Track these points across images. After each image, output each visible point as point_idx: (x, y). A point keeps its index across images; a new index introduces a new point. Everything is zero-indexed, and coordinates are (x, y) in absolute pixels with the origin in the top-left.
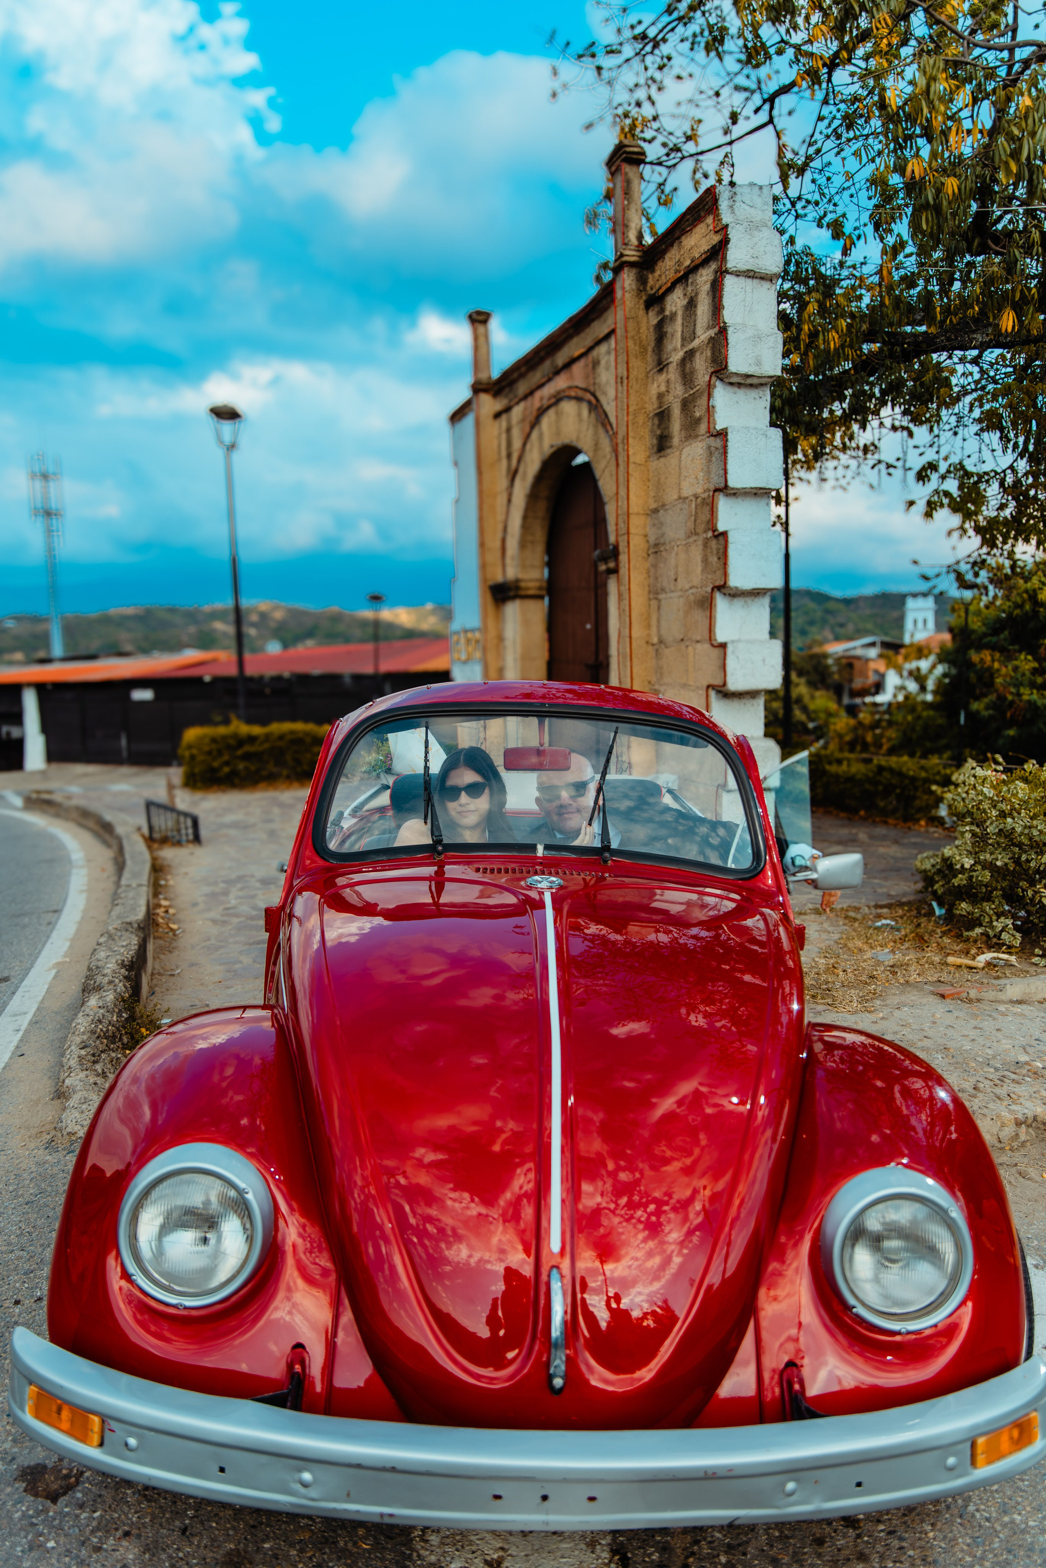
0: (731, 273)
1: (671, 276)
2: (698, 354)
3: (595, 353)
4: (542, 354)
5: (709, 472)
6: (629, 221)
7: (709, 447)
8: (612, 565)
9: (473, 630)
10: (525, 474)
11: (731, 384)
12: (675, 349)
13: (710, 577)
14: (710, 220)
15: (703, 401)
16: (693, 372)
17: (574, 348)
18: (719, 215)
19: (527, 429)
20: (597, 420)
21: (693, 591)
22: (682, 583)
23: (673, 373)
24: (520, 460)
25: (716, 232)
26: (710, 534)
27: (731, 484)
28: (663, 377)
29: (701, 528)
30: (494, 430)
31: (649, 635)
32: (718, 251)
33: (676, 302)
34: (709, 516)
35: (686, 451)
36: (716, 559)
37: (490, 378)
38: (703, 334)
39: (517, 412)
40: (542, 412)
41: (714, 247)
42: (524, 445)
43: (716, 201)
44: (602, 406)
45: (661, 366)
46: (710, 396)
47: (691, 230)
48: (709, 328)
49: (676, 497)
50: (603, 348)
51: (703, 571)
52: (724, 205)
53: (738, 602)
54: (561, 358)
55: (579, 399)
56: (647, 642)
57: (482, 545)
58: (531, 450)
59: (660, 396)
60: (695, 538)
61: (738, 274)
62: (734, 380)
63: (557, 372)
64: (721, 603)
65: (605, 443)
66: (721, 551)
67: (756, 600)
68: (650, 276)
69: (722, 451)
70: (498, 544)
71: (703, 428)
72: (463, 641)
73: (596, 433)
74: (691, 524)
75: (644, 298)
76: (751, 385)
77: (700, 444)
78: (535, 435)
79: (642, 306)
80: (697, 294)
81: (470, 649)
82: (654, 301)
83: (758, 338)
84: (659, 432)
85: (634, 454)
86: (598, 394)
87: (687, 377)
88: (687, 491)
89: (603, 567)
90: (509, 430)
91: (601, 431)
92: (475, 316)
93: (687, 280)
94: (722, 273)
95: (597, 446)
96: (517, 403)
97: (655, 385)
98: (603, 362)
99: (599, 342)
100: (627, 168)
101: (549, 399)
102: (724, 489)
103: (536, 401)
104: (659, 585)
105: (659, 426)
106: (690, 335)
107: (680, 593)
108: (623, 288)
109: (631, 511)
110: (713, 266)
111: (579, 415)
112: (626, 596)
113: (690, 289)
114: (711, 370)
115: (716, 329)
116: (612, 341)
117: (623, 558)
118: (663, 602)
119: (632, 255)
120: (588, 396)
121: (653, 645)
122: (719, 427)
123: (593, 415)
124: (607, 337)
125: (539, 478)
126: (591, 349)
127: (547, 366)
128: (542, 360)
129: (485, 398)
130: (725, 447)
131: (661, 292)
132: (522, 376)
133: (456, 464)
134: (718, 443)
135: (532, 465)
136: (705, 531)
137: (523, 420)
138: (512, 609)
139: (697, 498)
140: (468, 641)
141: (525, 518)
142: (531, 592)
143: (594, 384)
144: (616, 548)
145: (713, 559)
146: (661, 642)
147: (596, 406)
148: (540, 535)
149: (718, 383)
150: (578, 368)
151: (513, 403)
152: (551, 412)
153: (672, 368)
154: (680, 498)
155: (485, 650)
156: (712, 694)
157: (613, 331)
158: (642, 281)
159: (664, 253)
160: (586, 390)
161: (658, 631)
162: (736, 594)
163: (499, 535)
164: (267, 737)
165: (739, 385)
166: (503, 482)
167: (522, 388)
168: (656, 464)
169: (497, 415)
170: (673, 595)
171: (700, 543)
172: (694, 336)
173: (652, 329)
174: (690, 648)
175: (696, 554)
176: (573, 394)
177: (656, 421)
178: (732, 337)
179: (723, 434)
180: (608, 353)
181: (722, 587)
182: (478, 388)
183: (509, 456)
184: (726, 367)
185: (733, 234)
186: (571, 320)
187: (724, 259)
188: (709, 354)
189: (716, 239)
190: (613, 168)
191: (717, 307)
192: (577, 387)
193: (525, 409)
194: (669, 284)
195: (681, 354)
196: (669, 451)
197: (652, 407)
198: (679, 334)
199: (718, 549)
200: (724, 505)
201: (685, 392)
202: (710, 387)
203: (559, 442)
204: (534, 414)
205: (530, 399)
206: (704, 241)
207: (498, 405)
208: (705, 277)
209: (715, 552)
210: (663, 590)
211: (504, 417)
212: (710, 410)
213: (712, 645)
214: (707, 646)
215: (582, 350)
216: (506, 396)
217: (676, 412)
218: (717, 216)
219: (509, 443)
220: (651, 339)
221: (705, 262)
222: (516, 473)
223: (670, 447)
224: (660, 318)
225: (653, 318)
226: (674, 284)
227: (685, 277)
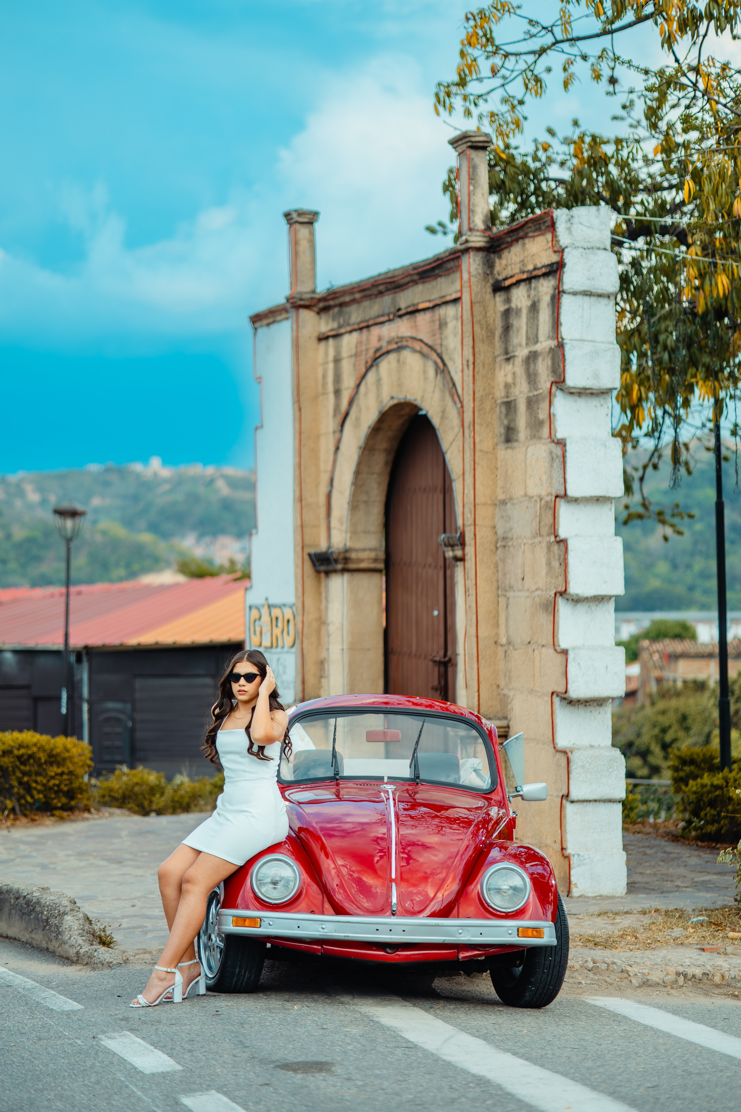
0: (569, 293)
1: (517, 273)
2: (540, 359)
3: (442, 311)
4: (382, 288)
5: (551, 477)
6: (474, 206)
7: (551, 453)
8: (459, 553)
9: (280, 607)
10: (358, 419)
11: (571, 394)
12: (521, 345)
13: (553, 581)
14: (549, 236)
15: (545, 406)
16: (536, 374)
17: (418, 296)
18: (556, 236)
19: (362, 369)
20: (444, 385)
21: (538, 593)
22: (528, 582)
23: (518, 367)
24: (351, 402)
25: (555, 252)
26: (552, 539)
27: (570, 493)
28: (509, 368)
29: (545, 530)
30: (318, 356)
31: (497, 635)
32: (557, 269)
33: (520, 298)
34: (552, 520)
35: (531, 449)
36: (558, 564)
37: (314, 292)
38: (545, 341)
39: (349, 343)
40: (380, 354)
41: (552, 265)
42: (358, 386)
43: (554, 221)
44: (449, 373)
45: (508, 356)
46: (551, 402)
47: (534, 237)
48: (549, 337)
49: (522, 493)
50: (449, 311)
51: (547, 574)
52: (561, 227)
53: (582, 608)
55: (423, 355)
56: (496, 643)
57: (300, 499)
58: (366, 394)
59: (507, 386)
60: (539, 539)
61: (575, 294)
62: (574, 391)
63: (399, 314)
64: (563, 608)
65: (453, 412)
66: (562, 557)
67: (601, 605)
68: (497, 261)
69: (562, 459)
71: (545, 431)
72: (266, 618)
73: (443, 399)
74: (535, 524)
75: (491, 281)
76: (592, 394)
77: (544, 447)
78: (371, 378)
79: (489, 290)
80: (539, 301)
81: (277, 631)
82: (500, 288)
83: (596, 353)
84: (506, 422)
85: (481, 441)
86: (445, 358)
87: (532, 378)
88: (533, 491)
89: (449, 554)
90: (337, 361)
92: (295, 215)
93: (530, 283)
94: (560, 289)
95: (443, 414)
96: (351, 332)
97: (502, 373)
98: (448, 327)
99: (446, 303)
100: (472, 154)
101: (389, 342)
102: (565, 496)
103: (373, 338)
104: (507, 582)
105: (507, 415)
106: (533, 338)
107: (526, 594)
108: (469, 273)
109: (477, 501)
110: (553, 282)
111: (425, 372)
112: (472, 591)
113: (533, 293)
114: (552, 379)
115: (556, 342)
117: (469, 550)
118: (511, 600)
119: (478, 240)
120: (434, 356)
121: (502, 645)
122: (559, 435)
123: (440, 379)
124: (453, 301)
125: (376, 429)
126: (436, 306)
127: (387, 303)
128: (381, 293)
129: (307, 316)
130: (564, 457)
131: (507, 283)
132: (355, 302)
134: (558, 451)
135: (369, 412)
136: (549, 535)
137: (356, 355)
138: (338, 586)
139: (541, 500)
140: (274, 621)
141: (357, 473)
142: (363, 565)
143: (441, 345)
144: (463, 535)
145: (556, 564)
146: (509, 643)
147: (443, 369)
149: (559, 393)
150: (422, 319)
151: (343, 330)
152: (392, 357)
153: (519, 361)
154: (526, 495)
155: (300, 637)
156: (556, 700)
157: (458, 300)
158: (490, 265)
159: (510, 245)
160: (432, 348)
161: (507, 631)
162: (577, 600)
163: (323, 489)
165: (579, 395)
166: (329, 424)
167: (356, 316)
168: (503, 453)
169: (323, 338)
170: (520, 594)
171: (544, 545)
172: (536, 341)
173: (499, 315)
174: (536, 652)
175: (541, 556)
176: (417, 346)
177: (504, 410)
178: (570, 353)
179: (562, 443)
180: (455, 319)
181: (563, 593)
182: (295, 300)
183: (337, 392)
184: (564, 381)
185: (569, 258)
186: (415, 267)
187: (560, 280)
188: (550, 363)
189: (555, 258)
190: (460, 149)
191: (556, 322)
192: (421, 341)
193: (359, 343)
194: (513, 280)
195: (525, 352)
196: (515, 444)
197: (500, 394)
198: (524, 331)
199: (560, 556)
200: (564, 510)
201: (530, 391)
202: (551, 396)
203: (401, 397)
204: (371, 353)
205: (365, 334)
206: (544, 254)
207: (324, 326)
208: (545, 289)
209: (557, 557)
210: (511, 587)
211: (331, 343)
212: (551, 417)
213: (555, 650)
214: (551, 651)
215: (428, 303)
216: (334, 319)
217: (522, 407)
218: (554, 236)
219: (338, 378)
220: (499, 325)
221: (545, 275)
222: (347, 415)
223: (517, 441)
224: (506, 307)
225: (499, 303)
226: (518, 282)
227: (529, 280)
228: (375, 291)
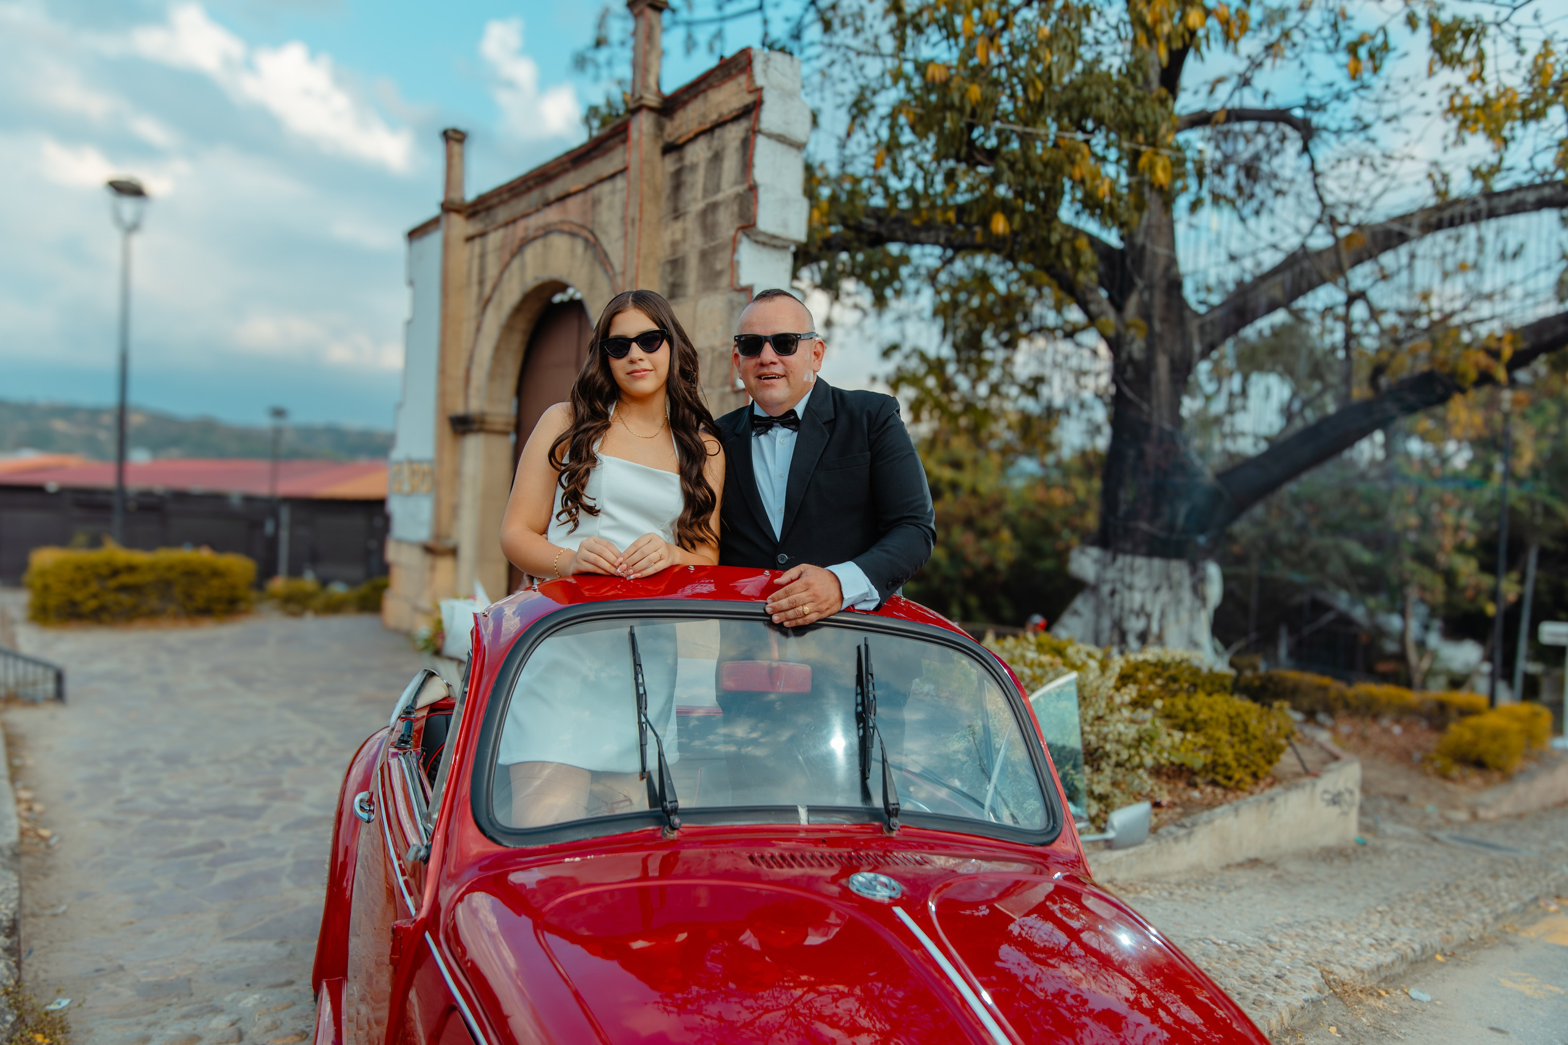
0: (763, 134)
1: (695, 127)
2: (722, 208)
3: (596, 191)
4: (531, 183)
6: (649, 65)
7: (731, 302)
9: (420, 462)
10: (500, 303)
11: (757, 242)
12: (695, 200)
14: (742, 79)
15: (725, 255)
16: (715, 225)
17: (571, 181)
18: (753, 75)
19: (507, 257)
20: (594, 259)
23: (691, 222)
24: (495, 287)
25: (750, 92)
26: (728, 389)
28: (678, 226)
29: (717, 382)
30: (464, 254)
32: (751, 110)
33: (698, 153)
35: (701, 303)
37: (463, 199)
38: (729, 188)
39: (495, 238)
40: (525, 242)
41: (745, 106)
42: (502, 273)
43: (750, 62)
44: (601, 246)
45: (677, 214)
46: (734, 250)
47: (720, 85)
48: (736, 183)
50: (606, 187)
52: (758, 67)
54: (553, 190)
55: (573, 235)
57: (442, 371)
58: (509, 280)
59: (674, 244)
61: (770, 136)
62: (761, 238)
63: (548, 204)
65: (602, 283)
68: (669, 123)
70: (460, 373)
71: (725, 281)
72: (406, 471)
73: (592, 272)
75: (661, 144)
76: (775, 247)
77: (720, 298)
78: (515, 264)
79: (659, 152)
80: (723, 149)
81: (416, 481)
82: (671, 148)
83: (786, 202)
84: (670, 280)
86: (598, 233)
87: (708, 229)
90: (483, 256)
91: (599, 273)
92: (451, 134)
93: (713, 133)
94: (754, 131)
95: (592, 285)
96: (496, 229)
97: (669, 232)
98: (606, 201)
99: (601, 181)
100: (650, 13)
101: (537, 229)
103: (520, 229)
105: (672, 273)
106: (712, 189)
108: (640, 131)
110: (744, 124)
111: (572, 251)
113: (715, 143)
114: (737, 225)
115: (745, 186)
116: (620, 183)
119: (651, 100)
120: (585, 233)
122: (743, 281)
123: (590, 253)
124: (612, 177)
125: (518, 310)
126: (590, 186)
127: (535, 196)
128: (529, 189)
129: (457, 221)
131: (680, 141)
132: (503, 202)
133: (411, 283)
134: (742, 298)
135: (511, 294)
136: (723, 385)
137: (502, 248)
138: (474, 444)
139: (714, 351)
140: (413, 473)
141: (497, 349)
142: (498, 427)
143: (593, 222)
147: (593, 245)
148: (512, 367)
149: (744, 239)
150: (572, 203)
151: (489, 228)
152: (538, 245)
153: (690, 217)
155: (436, 485)
157: (623, 171)
158: (660, 128)
159: (686, 104)
160: (583, 227)
163: (463, 364)
164: (152, 567)
165: (764, 244)
166: (471, 309)
167: (502, 214)
169: (470, 239)
172: (718, 189)
173: (668, 176)
176: (566, 228)
177: (668, 268)
178: (763, 196)
179: (748, 290)
180: (613, 192)
182: (447, 208)
183: (481, 283)
184: (754, 225)
185: (769, 97)
187: (757, 119)
188: (734, 209)
189: (749, 99)
190: (636, 11)
191: (747, 165)
192: (571, 222)
193: (505, 237)
194: (690, 135)
195: (700, 205)
196: (681, 300)
197: (664, 252)
198: (700, 185)
201: (705, 243)
202: (734, 244)
203: (545, 277)
204: (517, 243)
205: (511, 228)
206: (733, 99)
207: (472, 228)
208: (734, 134)
211: (477, 242)
212: (734, 266)
215: (580, 186)
216: (481, 221)
217: (693, 262)
218: (751, 77)
219: (482, 270)
220: (666, 185)
221: (736, 118)
222: (488, 301)
223: (684, 296)
224: (678, 166)
225: (669, 164)
226: (697, 135)
227: (710, 131)
228: (523, 188)
